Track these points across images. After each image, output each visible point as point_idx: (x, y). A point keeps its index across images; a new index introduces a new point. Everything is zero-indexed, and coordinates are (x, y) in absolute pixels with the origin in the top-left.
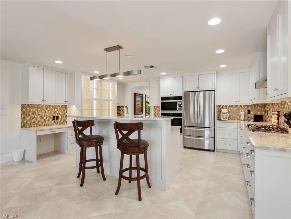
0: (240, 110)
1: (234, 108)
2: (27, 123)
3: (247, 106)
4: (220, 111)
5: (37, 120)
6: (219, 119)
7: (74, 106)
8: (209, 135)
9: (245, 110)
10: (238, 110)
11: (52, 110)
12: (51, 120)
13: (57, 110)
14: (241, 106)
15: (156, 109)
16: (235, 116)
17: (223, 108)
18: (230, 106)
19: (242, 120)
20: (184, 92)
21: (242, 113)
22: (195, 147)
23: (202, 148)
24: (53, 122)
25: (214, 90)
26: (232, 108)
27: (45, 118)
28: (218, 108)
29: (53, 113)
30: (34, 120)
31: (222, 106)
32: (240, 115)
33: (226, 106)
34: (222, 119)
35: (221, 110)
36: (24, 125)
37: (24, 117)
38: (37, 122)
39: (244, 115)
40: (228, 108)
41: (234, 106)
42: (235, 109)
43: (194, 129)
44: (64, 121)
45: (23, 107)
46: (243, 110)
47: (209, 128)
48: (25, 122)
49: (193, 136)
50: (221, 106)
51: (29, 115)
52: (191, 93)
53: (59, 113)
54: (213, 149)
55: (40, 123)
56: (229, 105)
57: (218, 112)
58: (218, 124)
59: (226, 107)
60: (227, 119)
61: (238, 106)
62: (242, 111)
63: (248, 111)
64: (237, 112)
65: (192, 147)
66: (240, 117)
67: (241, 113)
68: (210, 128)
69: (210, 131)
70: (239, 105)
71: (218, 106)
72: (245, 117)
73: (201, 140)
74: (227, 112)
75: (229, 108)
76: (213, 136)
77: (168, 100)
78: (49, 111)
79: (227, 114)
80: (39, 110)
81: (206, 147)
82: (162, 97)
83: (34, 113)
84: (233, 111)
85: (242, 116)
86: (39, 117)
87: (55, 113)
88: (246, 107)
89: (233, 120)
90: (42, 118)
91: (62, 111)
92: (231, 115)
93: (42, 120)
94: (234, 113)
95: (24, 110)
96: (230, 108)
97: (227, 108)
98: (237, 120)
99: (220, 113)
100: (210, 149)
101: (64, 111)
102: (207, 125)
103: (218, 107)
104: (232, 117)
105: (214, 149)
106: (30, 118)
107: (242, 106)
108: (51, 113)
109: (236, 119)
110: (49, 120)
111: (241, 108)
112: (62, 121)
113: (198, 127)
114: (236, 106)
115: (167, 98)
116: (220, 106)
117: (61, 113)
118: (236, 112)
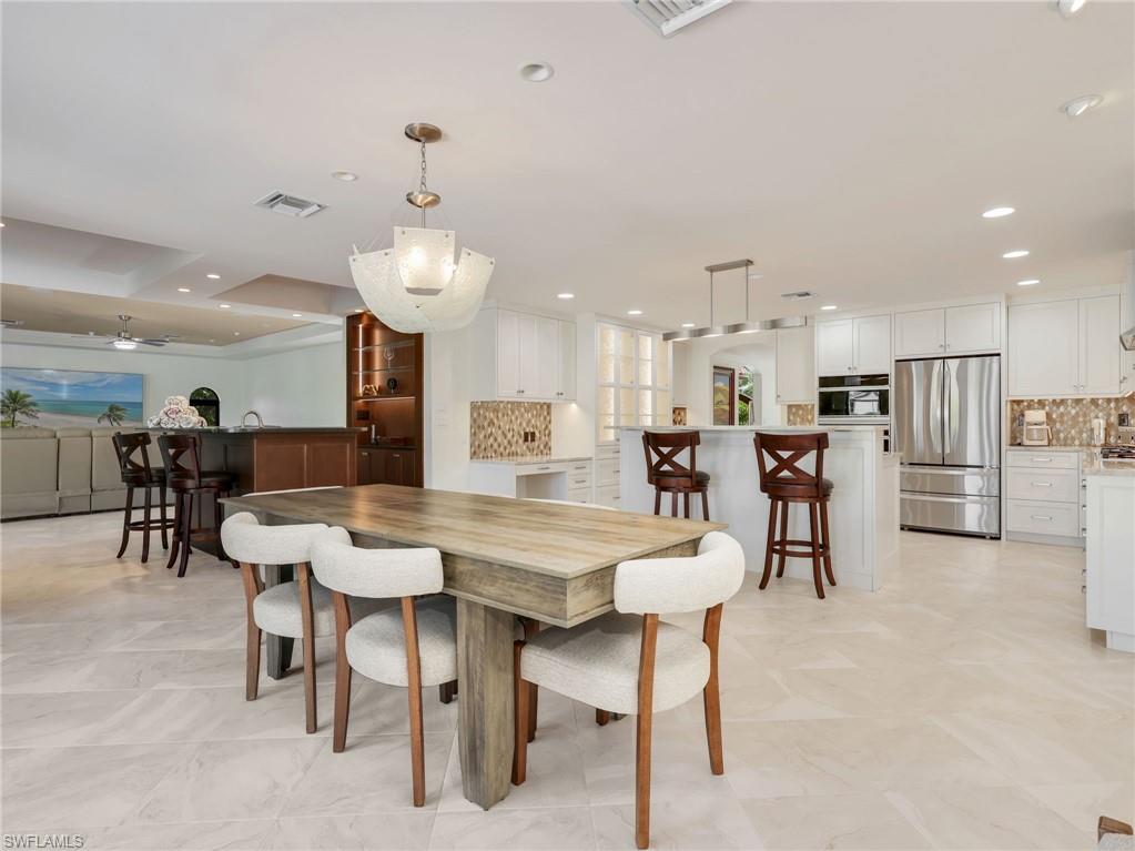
0: (1092, 415)
1: (1069, 408)
2: (479, 446)
3: (1117, 400)
4: (1018, 419)
5: (496, 440)
6: (1016, 442)
7: (574, 406)
8: (980, 490)
9: (1109, 415)
10: (1085, 415)
11: (522, 416)
12: (521, 441)
13: (533, 416)
14: (1094, 402)
15: (794, 414)
16: (1073, 432)
17: (1030, 405)
18: (1054, 401)
19: (1098, 444)
20: (897, 361)
21: (1099, 424)
22: (930, 525)
23: (956, 528)
24: (525, 447)
25: (999, 355)
26: (1062, 409)
27: (509, 435)
28: (1012, 410)
29: (524, 424)
30: (492, 439)
31: (1026, 404)
32: (1092, 430)
33: (1039, 401)
34: (1026, 442)
35: (1023, 415)
36: (475, 452)
37: (475, 433)
38: (496, 445)
39: (1106, 429)
40: (1047, 408)
41: (1069, 402)
42: (1073, 412)
43: (927, 470)
44: (546, 445)
45: (475, 407)
46: (1100, 414)
47: (982, 467)
48: (477, 443)
49: (923, 493)
50: (1022, 401)
51: (483, 427)
52: (913, 363)
53: (537, 424)
54: (994, 530)
55: (502, 449)
56: (1051, 399)
57: (1013, 420)
58: (1012, 457)
59: (1041, 404)
60: (1045, 442)
61: (1085, 402)
62: (1097, 417)
63: (1120, 415)
64: (1081, 419)
65: (919, 524)
66: (1092, 438)
67: (1095, 421)
68: (985, 470)
69: (985, 478)
70: (1089, 397)
71: (1014, 401)
72: (1107, 435)
73: (953, 503)
74: (1044, 419)
75: (1051, 409)
76: (996, 492)
77: (843, 385)
78: (517, 418)
79: (1045, 426)
80: (500, 415)
81: (971, 525)
82: (821, 378)
83: (491, 423)
84: (1065, 418)
85: (1096, 432)
86: (500, 432)
87: (528, 425)
88: (1112, 405)
89: (1065, 445)
90: (505, 437)
91: (542, 418)
92: (1059, 432)
93: (506, 442)
94: (1070, 423)
95: (475, 415)
96: (1055, 408)
97: (1043, 408)
98: (1081, 445)
99: (1021, 424)
100: (985, 531)
101: (545, 418)
102: (972, 458)
103: (1012, 405)
104: (1062, 435)
105: (997, 532)
106: (485, 436)
107: (1100, 402)
108: (520, 424)
109: (1077, 442)
110: (517, 442)
111: (1093, 407)
112: (542, 447)
113: (943, 465)
114: (1078, 401)
115: (840, 381)
116: (1019, 402)
117: (540, 423)
118: (1078, 422)
